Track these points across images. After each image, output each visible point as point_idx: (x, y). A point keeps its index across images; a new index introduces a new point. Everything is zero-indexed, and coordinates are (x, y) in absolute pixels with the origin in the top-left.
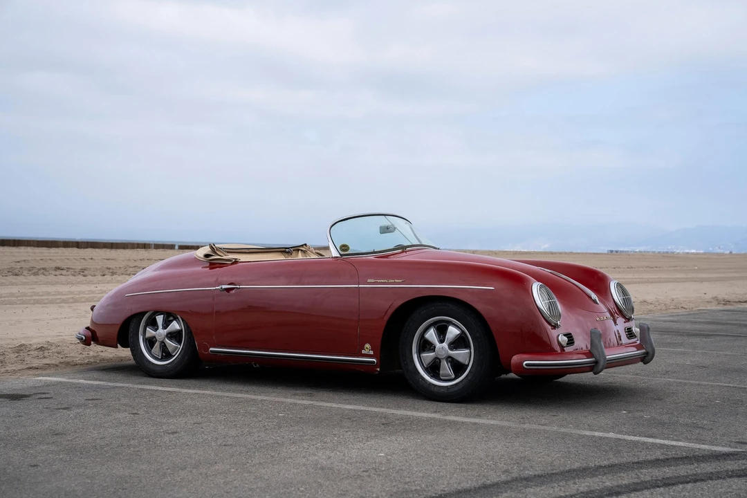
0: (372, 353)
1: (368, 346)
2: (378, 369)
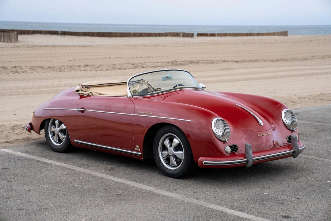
0: (139, 150)
1: (137, 146)
2: (143, 158)
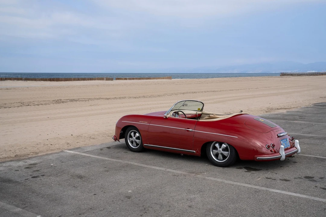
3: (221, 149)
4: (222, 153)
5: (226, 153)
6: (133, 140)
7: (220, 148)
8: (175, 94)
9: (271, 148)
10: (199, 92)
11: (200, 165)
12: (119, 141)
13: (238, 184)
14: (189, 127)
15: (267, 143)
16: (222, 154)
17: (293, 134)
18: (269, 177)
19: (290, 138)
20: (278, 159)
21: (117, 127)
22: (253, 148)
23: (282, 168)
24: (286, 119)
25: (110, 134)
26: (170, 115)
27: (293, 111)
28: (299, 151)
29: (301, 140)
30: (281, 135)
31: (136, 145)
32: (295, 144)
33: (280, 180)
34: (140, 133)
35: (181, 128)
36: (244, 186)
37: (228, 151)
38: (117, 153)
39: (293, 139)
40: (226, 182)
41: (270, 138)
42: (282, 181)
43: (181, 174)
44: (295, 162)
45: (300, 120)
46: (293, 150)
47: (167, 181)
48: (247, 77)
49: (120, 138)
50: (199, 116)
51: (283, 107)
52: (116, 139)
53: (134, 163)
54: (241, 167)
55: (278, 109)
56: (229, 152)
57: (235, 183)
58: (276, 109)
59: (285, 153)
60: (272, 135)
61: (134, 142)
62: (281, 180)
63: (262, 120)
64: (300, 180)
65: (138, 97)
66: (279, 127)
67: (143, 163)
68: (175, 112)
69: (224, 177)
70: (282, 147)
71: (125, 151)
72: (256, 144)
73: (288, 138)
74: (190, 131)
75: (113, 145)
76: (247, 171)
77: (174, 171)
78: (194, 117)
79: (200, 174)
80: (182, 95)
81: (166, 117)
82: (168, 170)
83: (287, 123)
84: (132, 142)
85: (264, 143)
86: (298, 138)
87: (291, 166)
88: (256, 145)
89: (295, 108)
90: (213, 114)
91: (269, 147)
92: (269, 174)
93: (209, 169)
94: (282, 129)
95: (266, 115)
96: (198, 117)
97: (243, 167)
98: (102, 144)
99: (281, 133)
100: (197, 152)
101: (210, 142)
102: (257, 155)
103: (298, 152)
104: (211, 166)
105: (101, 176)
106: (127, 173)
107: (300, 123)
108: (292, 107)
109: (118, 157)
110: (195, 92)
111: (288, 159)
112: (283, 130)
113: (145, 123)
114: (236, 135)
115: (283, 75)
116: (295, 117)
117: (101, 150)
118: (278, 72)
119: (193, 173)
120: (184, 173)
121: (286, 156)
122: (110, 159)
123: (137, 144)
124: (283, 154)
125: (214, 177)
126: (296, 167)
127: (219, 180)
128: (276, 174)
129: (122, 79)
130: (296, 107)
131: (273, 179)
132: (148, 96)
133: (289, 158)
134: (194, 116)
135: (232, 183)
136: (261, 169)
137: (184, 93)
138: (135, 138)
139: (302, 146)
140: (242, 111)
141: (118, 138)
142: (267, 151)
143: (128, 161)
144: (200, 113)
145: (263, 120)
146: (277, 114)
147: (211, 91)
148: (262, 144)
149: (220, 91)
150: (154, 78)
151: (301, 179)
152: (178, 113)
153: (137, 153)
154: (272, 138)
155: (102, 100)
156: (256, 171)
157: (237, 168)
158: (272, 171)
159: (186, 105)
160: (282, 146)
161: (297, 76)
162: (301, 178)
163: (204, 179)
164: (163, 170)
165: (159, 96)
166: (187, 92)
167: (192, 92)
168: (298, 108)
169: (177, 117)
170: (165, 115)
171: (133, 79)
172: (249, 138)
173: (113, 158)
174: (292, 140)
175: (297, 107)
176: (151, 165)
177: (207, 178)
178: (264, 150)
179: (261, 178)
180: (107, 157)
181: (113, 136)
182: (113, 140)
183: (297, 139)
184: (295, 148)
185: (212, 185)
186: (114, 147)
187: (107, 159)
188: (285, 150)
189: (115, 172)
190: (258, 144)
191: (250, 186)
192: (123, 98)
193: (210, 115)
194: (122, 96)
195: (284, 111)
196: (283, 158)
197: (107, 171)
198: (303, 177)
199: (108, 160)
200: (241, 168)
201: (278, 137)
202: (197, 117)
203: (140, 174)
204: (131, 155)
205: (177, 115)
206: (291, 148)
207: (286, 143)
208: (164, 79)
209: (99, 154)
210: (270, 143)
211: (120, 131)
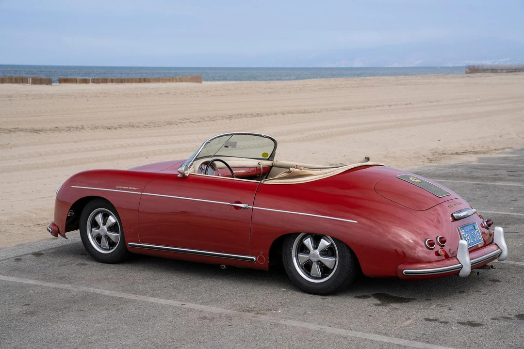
3: (317, 252)
4: (319, 261)
5: (328, 261)
6: (102, 234)
7: (316, 248)
8: (208, 119)
9: (437, 247)
10: (267, 115)
11: (267, 292)
12: (64, 236)
13: (359, 334)
14: (239, 200)
15: (426, 234)
16: (321, 264)
17: (491, 212)
18: (431, 318)
19: (483, 222)
20: (454, 274)
21: (60, 202)
22: (394, 247)
23: (464, 295)
24: (477, 178)
25: (44, 219)
26: (193, 170)
27: (495, 159)
28: (505, 253)
29: (511, 228)
30: (462, 214)
31: (107, 245)
32: (494, 238)
33: (459, 323)
34: (117, 216)
35: (221, 202)
36: (372, 341)
37: (334, 255)
38: (59, 266)
39: (489, 225)
40: (329, 330)
41: (432, 221)
42: (463, 327)
43: (221, 314)
44: (495, 281)
45: (510, 180)
46: (491, 251)
47: (184, 333)
48: (386, 78)
49: (69, 229)
50: (266, 172)
51: (469, 149)
52: (56, 232)
53: (103, 291)
54: (366, 294)
55: (457, 153)
56: (337, 259)
57: (352, 334)
58: (452, 154)
59: (471, 259)
60: (438, 214)
61: (103, 239)
62: (462, 323)
63: (415, 180)
64: (506, 323)
65: (115, 125)
66: (457, 196)
67: (126, 291)
68: (205, 163)
69: (324, 319)
70: (463, 245)
71: (80, 261)
72: (401, 237)
73: (478, 222)
74: (241, 207)
75: (50, 246)
76: (379, 302)
77: (203, 307)
78: (254, 173)
79: (266, 314)
80: (227, 121)
81: (184, 175)
82: (188, 305)
83: (480, 186)
84: (98, 239)
85: (420, 234)
86: (504, 221)
87: (484, 290)
88: (401, 240)
89: (500, 151)
90: (297, 167)
91: (431, 244)
92: (433, 309)
93: (288, 300)
94: (463, 201)
95: (429, 168)
96: (264, 174)
97: (370, 294)
98: (19, 245)
99: (460, 211)
100: (260, 259)
101: (292, 234)
102: (403, 263)
103: (501, 257)
104: (294, 292)
105: (16, 326)
106: (85, 316)
107: (510, 186)
108: (492, 148)
109: (62, 278)
110: (257, 115)
111: (478, 273)
112: (465, 204)
113: (132, 190)
114: (353, 216)
115: (473, 70)
116: (498, 172)
117: (18, 259)
118: (461, 65)
119: (250, 311)
120: (229, 311)
121: (474, 266)
122: (39, 283)
123: (112, 244)
124: (465, 261)
125: (300, 320)
126: (498, 292)
127: (313, 327)
128: (450, 309)
129: (77, 82)
130: (500, 149)
131: (441, 322)
132: (141, 125)
133: (481, 271)
134: (253, 171)
135: (343, 332)
136: (414, 299)
137: (230, 117)
138: (105, 228)
139: (512, 242)
140: (368, 159)
141: (62, 230)
142: (427, 253)
143: (87, 286)
144: (268, 163)
145: (418, 179)
146: (455, 166)
147: (298, 112)
148: (414, 238)
149: (318, 112)
150: (158, 80)
151: (509, 320)
152: (215, 165)
153: (112, 266)
154: (439, 222)
155: (22, 134)
156: (401, 302)
157: (356, 297)
158: (439, 302)
159: (234, 145)
160: (463, 242)
161: (507, 72)
162: (508, 318)
163: (277, 325)
164: (176, 307)
165: (169, 123)
166: (238, 115)
167: (252, 114)
168: (506, 150)
169: (211, 175)
170: (180, 169)
171: (105, 81)
172: (382, 222)
173: (49, 280)
174: (487, 228)
175: (504, 149)
176: (145, 293)
177: (282, 322)
178: (421, 252)
179: (414, 320)
180: (32, 279)
181: (50, 223)
182: (50, 234)
183: (499, 224)
184: (493, 247)
185: (294, 339)
186: (52, 253)
187: (31, 282)
188: (472, 250)
189: (51, 315)
190: (406, 237)
191: (386, 339)
192: (77, 128)
193: (291, 169)
194: (74, 124)
195: (473, 159)
196: (466, 270)
197: (32, 313)
198: (513, 316)
199: (36, 286)
200: (364, 297)
201: (455, 219)
202: (260, 174)
203: (118, 318)
204: (96, 270)
205: (210, 169)
206: (486, 245)
207: (474, 234)
208: (182, 81)
209: (11, 271)
210: (434, 235)
211: (66, 212)
